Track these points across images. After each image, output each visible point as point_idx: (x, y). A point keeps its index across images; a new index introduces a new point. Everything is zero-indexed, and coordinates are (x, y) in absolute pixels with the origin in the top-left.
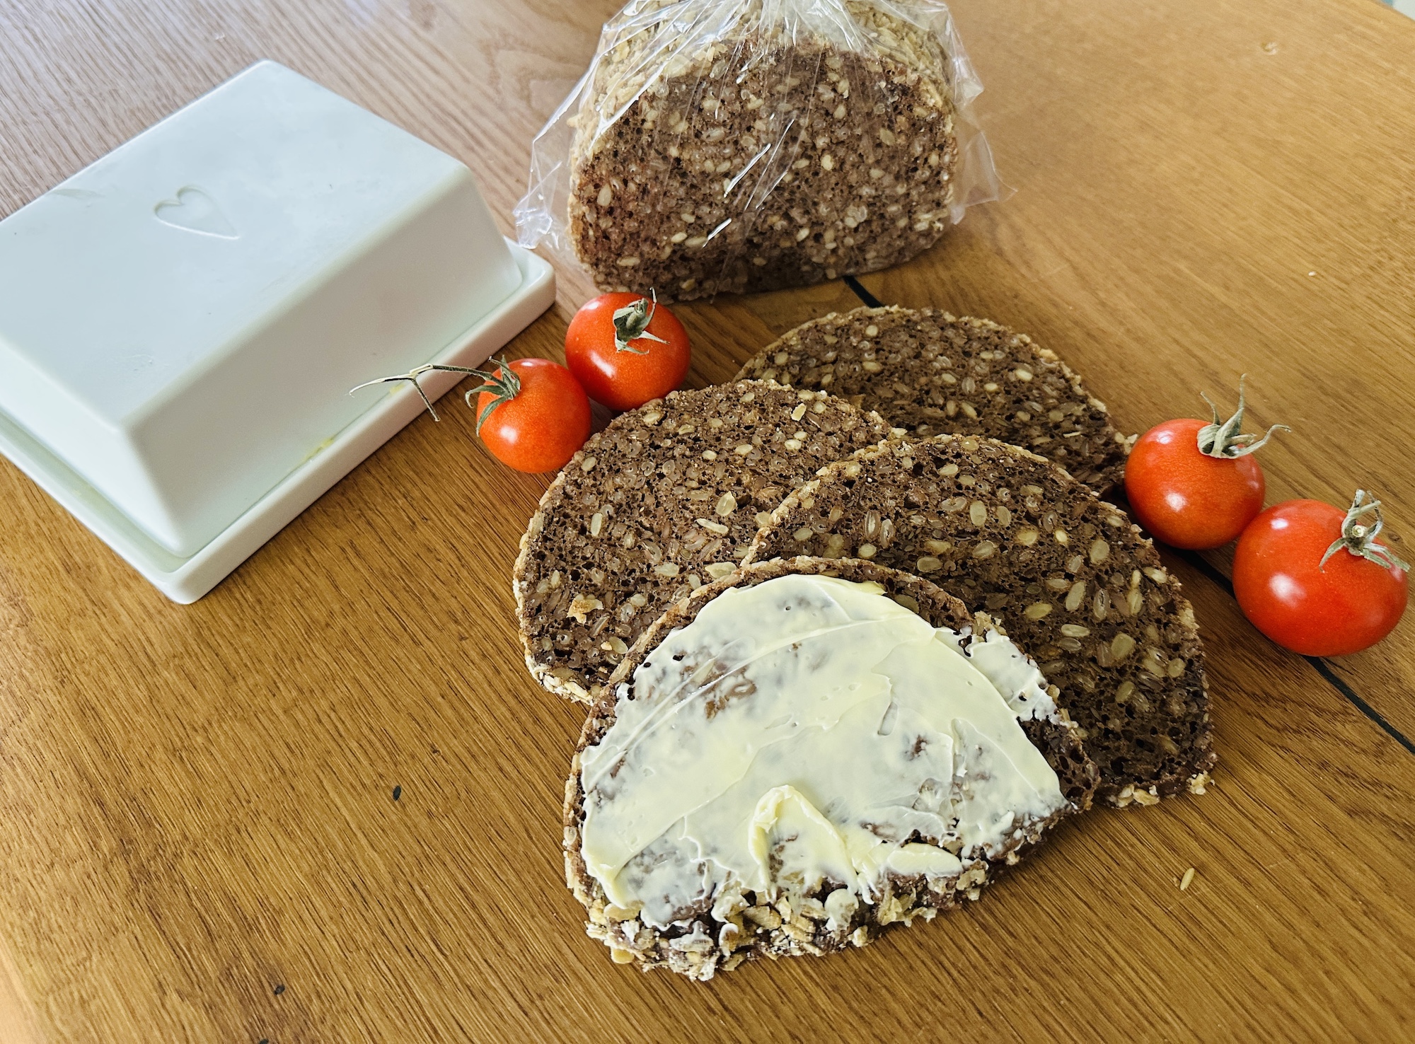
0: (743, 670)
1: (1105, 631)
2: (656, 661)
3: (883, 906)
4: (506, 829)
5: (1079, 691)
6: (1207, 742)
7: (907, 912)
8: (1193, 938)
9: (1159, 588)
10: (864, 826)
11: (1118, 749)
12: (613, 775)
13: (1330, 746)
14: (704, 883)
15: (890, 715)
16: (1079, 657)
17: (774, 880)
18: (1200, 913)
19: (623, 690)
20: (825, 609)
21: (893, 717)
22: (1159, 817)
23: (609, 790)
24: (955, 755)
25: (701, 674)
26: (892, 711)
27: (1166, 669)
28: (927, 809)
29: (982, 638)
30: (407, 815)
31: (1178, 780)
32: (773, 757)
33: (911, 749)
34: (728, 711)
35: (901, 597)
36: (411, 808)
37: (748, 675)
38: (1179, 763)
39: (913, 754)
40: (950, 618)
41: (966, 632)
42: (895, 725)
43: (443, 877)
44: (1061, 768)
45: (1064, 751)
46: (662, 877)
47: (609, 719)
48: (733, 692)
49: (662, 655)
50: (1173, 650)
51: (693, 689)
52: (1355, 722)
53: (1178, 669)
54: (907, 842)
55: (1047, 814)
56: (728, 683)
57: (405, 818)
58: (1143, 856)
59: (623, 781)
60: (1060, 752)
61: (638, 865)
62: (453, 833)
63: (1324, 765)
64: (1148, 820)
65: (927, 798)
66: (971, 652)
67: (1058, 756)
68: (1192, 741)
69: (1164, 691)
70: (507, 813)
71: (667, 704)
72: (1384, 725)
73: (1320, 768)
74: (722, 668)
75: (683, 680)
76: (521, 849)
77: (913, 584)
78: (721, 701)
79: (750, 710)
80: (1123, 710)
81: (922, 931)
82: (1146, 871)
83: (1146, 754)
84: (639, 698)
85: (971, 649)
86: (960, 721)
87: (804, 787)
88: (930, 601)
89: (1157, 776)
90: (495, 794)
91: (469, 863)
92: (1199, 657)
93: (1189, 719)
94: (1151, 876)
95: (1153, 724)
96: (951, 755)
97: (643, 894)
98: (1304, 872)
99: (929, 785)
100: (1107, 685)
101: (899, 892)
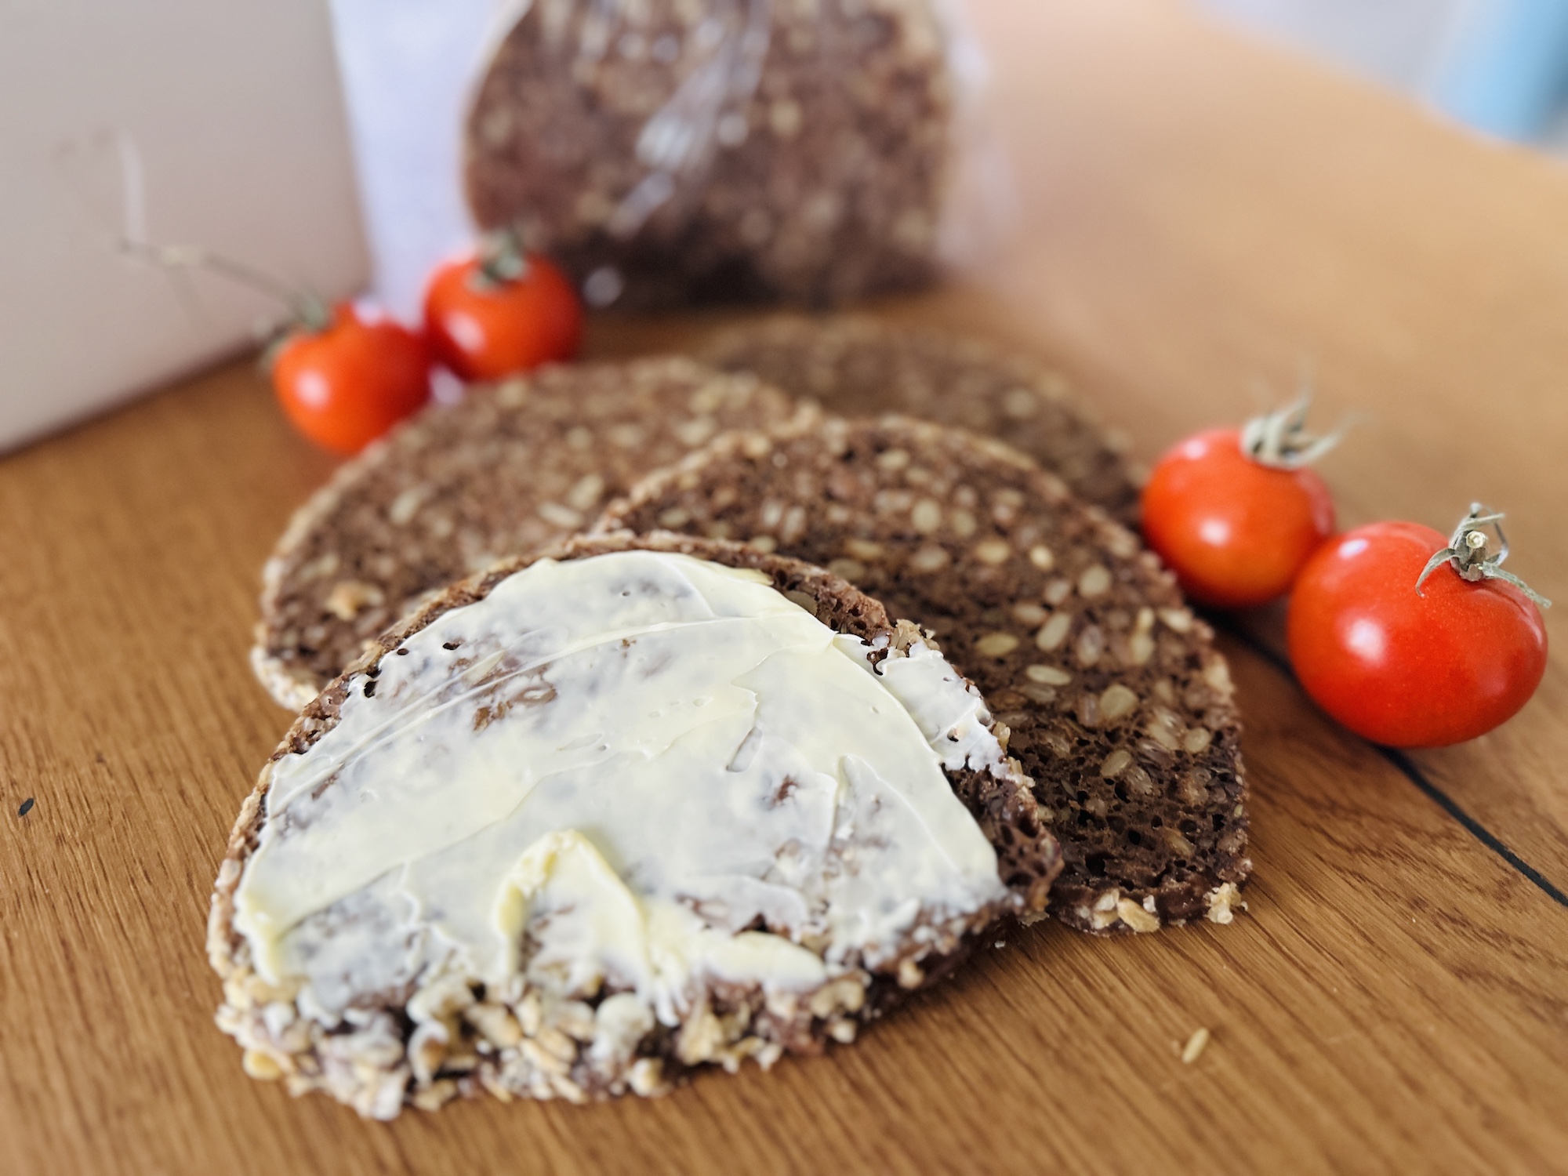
0: (543, 669)
1: (1095, 680)
2: (418, 648)
3: (691, 1029)
4: (160, 870)
5: (1046, 755)
6: (1238, 843)
7: (730, 1045)
8: (1198, 1137)
9: (1178, 636)
10: (681, 899)
11: (1099, 841)
12: (315, 795)
13: (1428, 878)
14: (410, 961)
15: (748, 746)
16: (1050, 709)
17: (522, 968)
18: (1212, 1098)
19: (358, 684)
20: (680, 600)
21: (754, 748)
22: (1157, 951)
23: (304, 816)
24: (838, 808)
25: (478, 671)
26: (753, 739)
27: (1181, 740)
28: (783, 883)
29: (903, 653)
30: (26, 836)
31: (1189, 892)
32: (561, 790)
33: (772, 792)
34: (507, 722)
35: (794, 593)
36: (38, 829)
37: (549, 676)
38: (1193, 869)
39: (774, 801)
40: (861, 626)
41: (880, 643)
42: (754, 760)
43: (44, 925)
44: (1001, 842)
45: (1008, 817)
46: (348, 945)
47: (330, 721)
48: (520, 697)
49: (428, 642)
50: (1195, 716)
51: (463, 690)
52: (1468, 850)
53: (1199, 741)
54: (745, 930)
55: (971, 907)
56: (517, 684)
57: (24, 841)
58: (1127, 1006)
59: (328, 805)
60: (1002, 819)
61: (319, 925)
62: (82, 867)
63: (1417, 903)
64: (1140, 954)
65: (787, 867)
66: (885, 671)
67: (998, 825)
68: (1216, 841)
69: (1176, 769)
70: (170, 849)
71: (419, 707)
72: (1510, 858)
73: (1412, 907)
74: (512, 663)
75: (450, 677)
76: (171, 898)
77: (813, 579)
78: (500, 707)
79: (540, 725)
80: (1112, 788)
81: (756, 1082)
82: (1129, 1028)
83: (1140, 852)
84: (381, 696)
85: (883, 666)
86: (852, 758)
87: (599, 837)
88: (835, 601)
89: (1157, 882)
90: (162, 824)
91: (88, 910)
92: (1232, 729)
93: (1212, 810)
94: (1137, 1036)
95: (1157, 812)
96: (829, 807)
97: (314, 968)
98: (1385, 1053)
99: (790, 848)
100: (1091, 752)
101: (719, 1008)
